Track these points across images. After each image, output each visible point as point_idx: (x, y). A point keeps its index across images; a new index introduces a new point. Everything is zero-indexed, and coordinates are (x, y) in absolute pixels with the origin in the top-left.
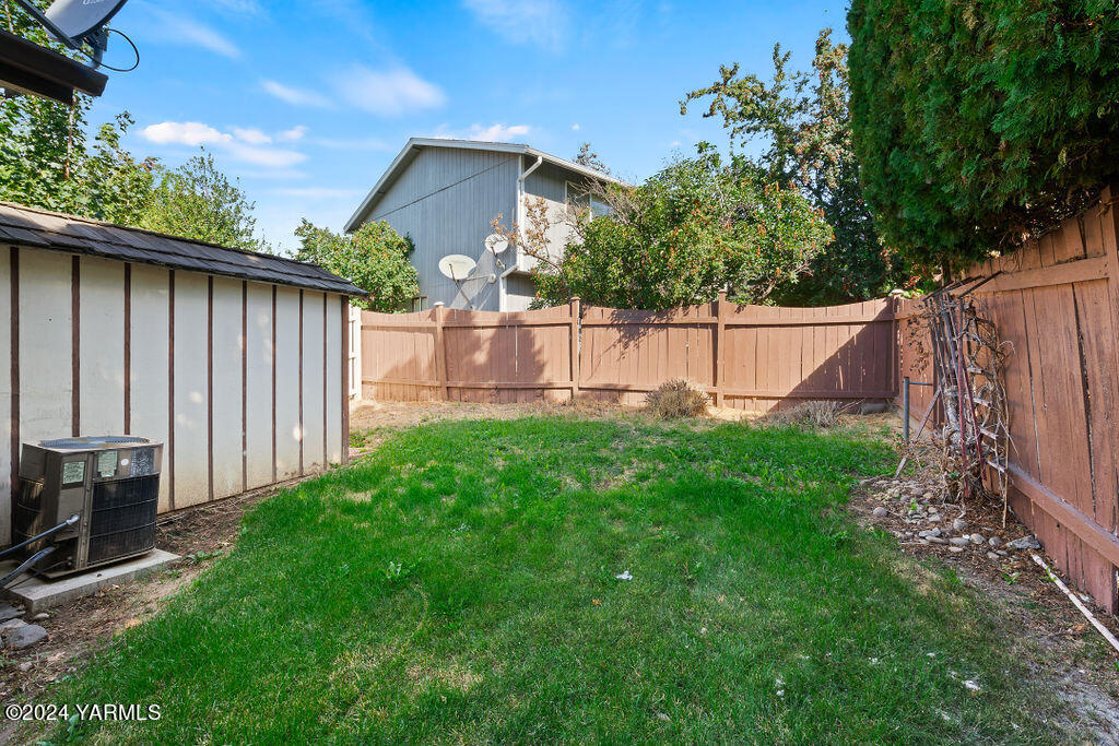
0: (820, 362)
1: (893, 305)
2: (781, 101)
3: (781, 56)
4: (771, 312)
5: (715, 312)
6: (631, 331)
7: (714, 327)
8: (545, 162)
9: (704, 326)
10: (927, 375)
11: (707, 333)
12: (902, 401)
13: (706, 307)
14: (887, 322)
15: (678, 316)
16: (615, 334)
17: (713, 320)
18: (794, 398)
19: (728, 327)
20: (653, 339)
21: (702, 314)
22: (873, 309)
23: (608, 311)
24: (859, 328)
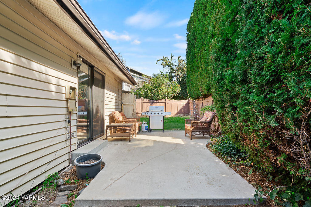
0: (180, 108)
1: (189, 100)
2: (172, 63)
3: (172, 56)
4: (173, 101)
5: (165, 101)
6: (152, 103)
7: (165, 103)
8: (130, 69)
9: (164, 103)
10: (192, 110)
11: (164, 104)
12: (190, 114)
13: (164, 100)
14: (188, 103)
15: (160, 101)
16: (149, 104)
17: (165, 102)
18: (177, 114)
19: (167, 103)
20: (155, 105)
21: (163, 101)
22: (186, 101)
23: (148, 100)
24: (185, 104)
